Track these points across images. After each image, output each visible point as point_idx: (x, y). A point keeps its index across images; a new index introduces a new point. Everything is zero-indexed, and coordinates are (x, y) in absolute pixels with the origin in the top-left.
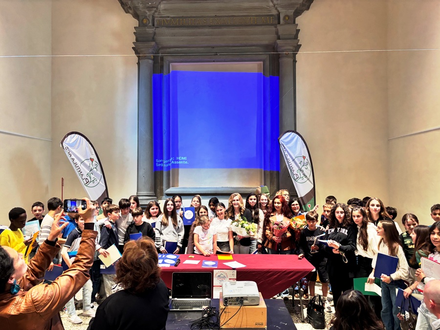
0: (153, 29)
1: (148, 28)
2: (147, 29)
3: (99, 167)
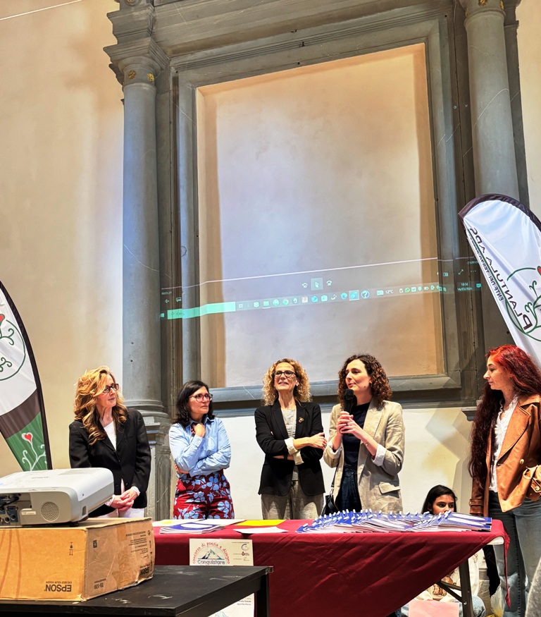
0: (147, 11)
1: (136, 11)
2: (136, 14)
3: (18, 337)
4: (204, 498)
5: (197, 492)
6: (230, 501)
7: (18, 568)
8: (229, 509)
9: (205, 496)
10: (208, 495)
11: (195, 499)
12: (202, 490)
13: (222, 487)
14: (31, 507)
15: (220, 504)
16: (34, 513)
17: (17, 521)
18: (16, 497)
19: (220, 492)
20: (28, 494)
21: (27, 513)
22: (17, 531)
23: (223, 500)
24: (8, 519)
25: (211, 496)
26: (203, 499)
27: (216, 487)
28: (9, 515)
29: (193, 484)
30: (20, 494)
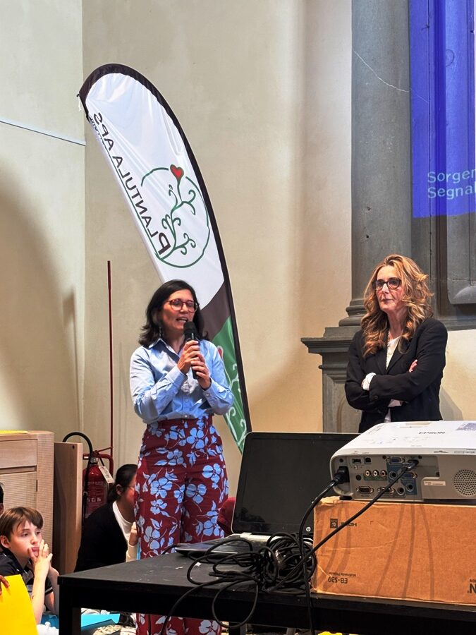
4: (182, 459)
5: (172, 450)
6: (221, 464)
7: (427, 559)
8: (220, 475)
9: (184, 456)
10: (188, 455)
11: (168, 460)
12: (180, 448)
13: (209, 443)
14: (438, 475)
15: (207, 468)
16: (444, 483)
17: (415, 493)
18: (415, 460)
19: (206, 451)
20: (433, 457)
21: (433, 483)
22: (422, 508)
23: (211, 462)
24: (401, 490)
25: (192, 457)
26: (180, 461)
27: (200, 445)
28: (404, 484)
29: (167, 437)
30: (420, 457)
